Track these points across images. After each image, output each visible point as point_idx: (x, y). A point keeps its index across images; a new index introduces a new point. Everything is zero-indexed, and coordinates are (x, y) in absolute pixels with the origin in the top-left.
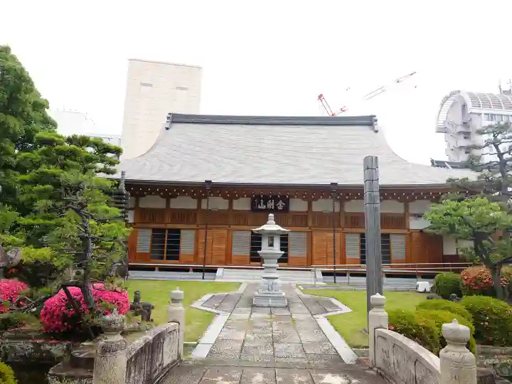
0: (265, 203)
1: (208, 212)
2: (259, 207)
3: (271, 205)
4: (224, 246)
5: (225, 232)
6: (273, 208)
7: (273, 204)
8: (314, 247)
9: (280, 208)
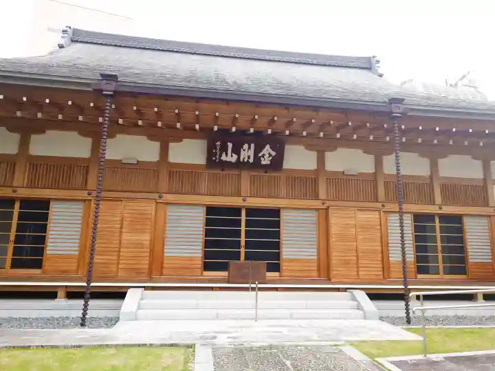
0: (236, 151)
1: (117, 165)
2: (224, 158)
3: (247, 153)
4: (146, 238)
5: (150, 208)
6: (251, 160)
7: (251, 153)
8: (333, 240)
9: (266, 161)
